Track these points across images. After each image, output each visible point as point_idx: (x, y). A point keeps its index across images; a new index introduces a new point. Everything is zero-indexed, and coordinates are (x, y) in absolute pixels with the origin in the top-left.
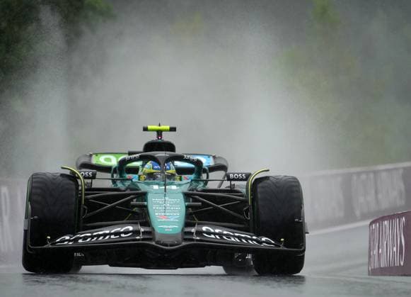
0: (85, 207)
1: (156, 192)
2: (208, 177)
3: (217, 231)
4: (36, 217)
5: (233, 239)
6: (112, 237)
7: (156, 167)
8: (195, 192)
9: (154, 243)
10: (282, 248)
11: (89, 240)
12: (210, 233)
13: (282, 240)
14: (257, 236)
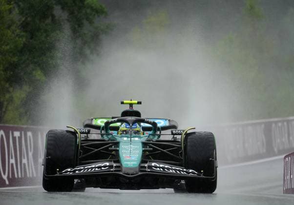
0: (81, 151)
1: (125, 142)
2: (160, 133)
3: (161, 166)
4: (49, 157)
5: (171, 171)
6: (97, 169)
7: (128, 127)
8: (151, 142)
9: (121, 173)
10: (202, 176)
11: (82, 171)
12: (156, 167)
13: (202, 171)
14: (187, 169)
